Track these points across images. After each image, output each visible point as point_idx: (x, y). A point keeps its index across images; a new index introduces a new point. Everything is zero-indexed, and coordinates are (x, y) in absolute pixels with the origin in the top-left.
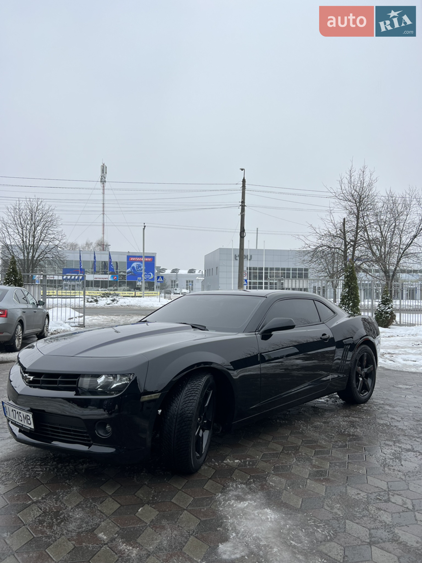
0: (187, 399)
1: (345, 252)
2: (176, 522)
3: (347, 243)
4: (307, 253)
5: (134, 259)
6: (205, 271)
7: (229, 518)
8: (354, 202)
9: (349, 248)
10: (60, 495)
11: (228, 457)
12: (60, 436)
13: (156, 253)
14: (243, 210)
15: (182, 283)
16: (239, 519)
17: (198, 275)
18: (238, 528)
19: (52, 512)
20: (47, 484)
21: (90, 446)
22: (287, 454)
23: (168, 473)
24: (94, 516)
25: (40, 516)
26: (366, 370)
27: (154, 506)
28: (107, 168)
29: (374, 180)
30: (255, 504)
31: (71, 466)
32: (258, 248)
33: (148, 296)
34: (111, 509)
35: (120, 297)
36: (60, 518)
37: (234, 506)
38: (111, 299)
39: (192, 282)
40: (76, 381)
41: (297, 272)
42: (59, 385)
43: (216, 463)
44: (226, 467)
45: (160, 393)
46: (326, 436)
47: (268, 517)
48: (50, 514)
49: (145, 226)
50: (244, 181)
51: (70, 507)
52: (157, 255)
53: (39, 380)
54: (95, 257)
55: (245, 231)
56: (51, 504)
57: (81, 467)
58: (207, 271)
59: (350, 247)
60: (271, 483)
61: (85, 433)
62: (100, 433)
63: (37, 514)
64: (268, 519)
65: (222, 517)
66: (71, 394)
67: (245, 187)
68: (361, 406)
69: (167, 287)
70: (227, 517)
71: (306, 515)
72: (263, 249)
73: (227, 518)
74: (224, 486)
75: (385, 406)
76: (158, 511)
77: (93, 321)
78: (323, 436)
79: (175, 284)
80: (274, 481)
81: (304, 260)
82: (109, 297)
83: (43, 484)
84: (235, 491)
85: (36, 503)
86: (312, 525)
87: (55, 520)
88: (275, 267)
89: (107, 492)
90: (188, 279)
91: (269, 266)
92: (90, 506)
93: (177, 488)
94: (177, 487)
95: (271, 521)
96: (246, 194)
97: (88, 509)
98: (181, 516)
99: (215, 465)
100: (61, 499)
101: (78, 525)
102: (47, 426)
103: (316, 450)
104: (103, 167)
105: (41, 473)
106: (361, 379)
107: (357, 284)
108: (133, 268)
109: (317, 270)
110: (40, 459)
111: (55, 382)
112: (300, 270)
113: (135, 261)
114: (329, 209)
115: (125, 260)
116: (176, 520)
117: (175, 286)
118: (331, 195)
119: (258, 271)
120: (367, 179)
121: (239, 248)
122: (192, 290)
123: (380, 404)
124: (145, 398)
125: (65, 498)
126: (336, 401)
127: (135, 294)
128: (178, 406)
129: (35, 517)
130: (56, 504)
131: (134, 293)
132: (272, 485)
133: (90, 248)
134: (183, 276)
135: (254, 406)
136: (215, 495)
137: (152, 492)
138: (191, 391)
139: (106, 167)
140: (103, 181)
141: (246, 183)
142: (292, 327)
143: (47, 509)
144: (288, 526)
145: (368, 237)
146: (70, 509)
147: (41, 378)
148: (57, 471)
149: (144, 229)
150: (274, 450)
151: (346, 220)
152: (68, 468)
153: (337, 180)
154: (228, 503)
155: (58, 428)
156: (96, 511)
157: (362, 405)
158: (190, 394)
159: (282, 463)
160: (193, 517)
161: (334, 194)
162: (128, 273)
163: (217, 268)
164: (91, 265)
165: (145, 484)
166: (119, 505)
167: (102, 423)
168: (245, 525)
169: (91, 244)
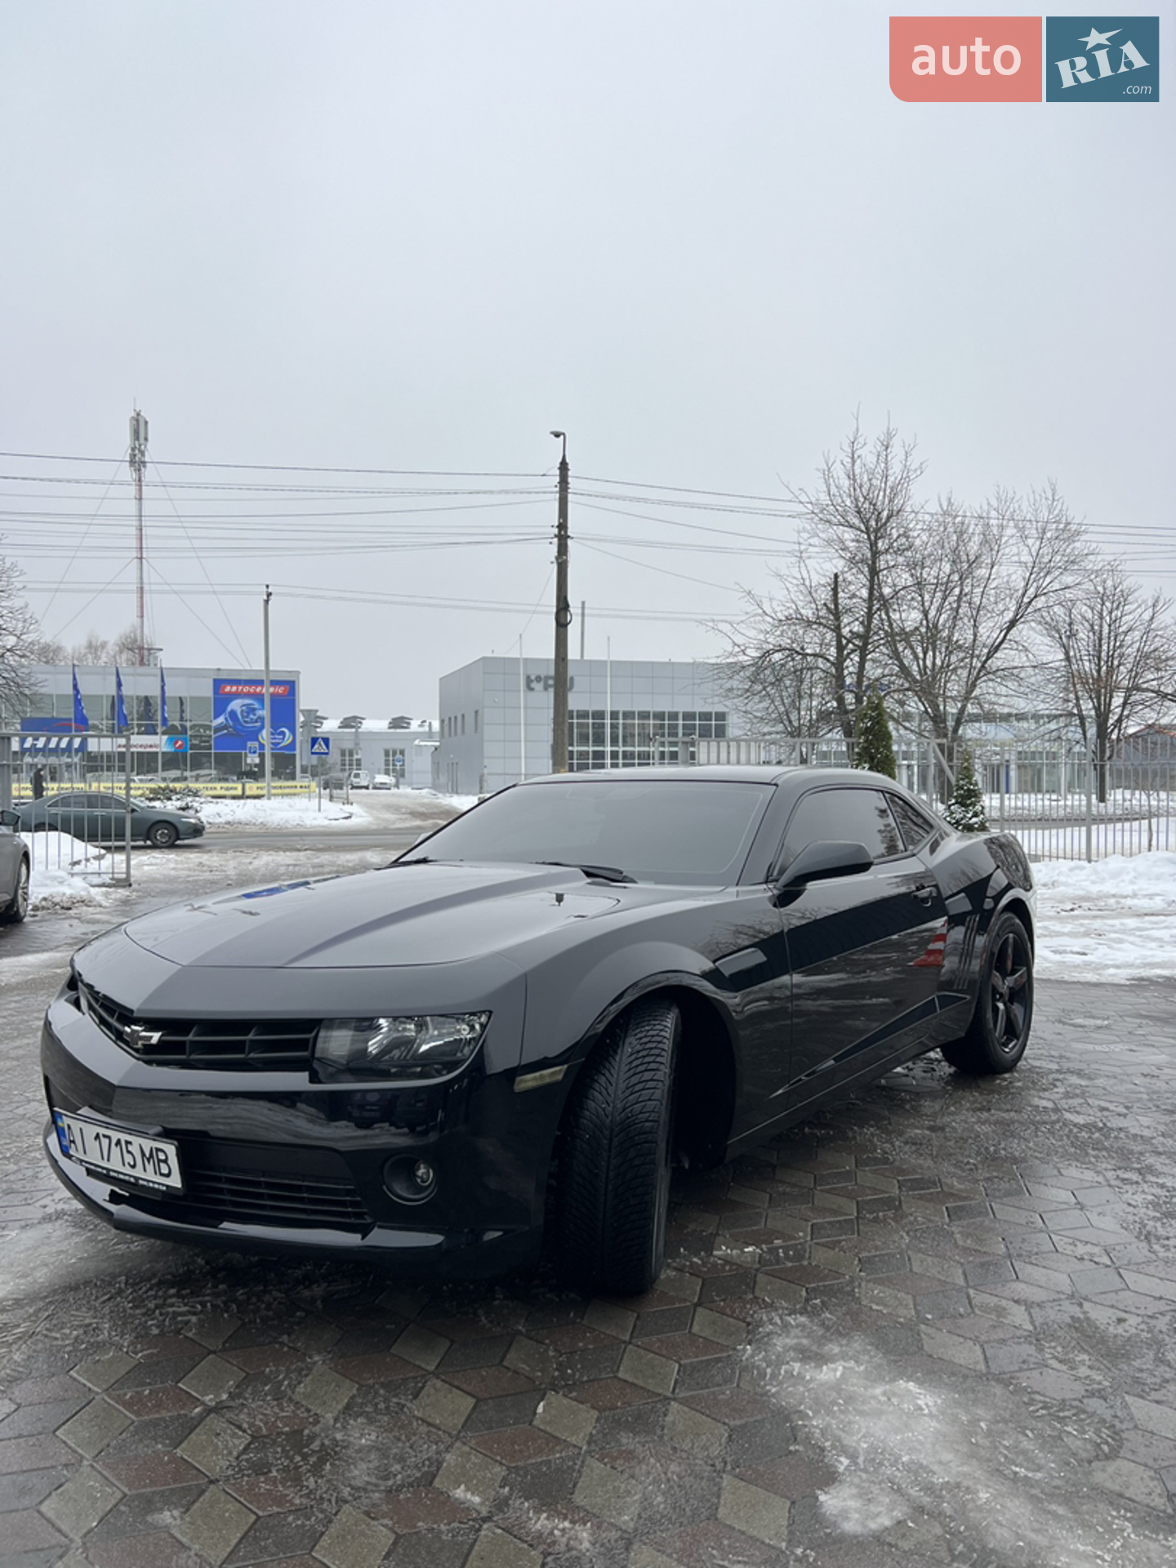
0: (634, 1080)
1: (839, 664)
2: (661, 1437)
3: (844, 642)
4: (737, 668)
5: (234, 689)
6: (442, 722)
7: (811, 1414)
8: (863, 528)
9: (849, 654)
10: (281, 1383)
11: (719, 1239)
12: (263, 1207)
13: (298, 672)
14: (563, 550)
15: (371, 756)
16: (842, 1417)
17: (417, 735)
18: (850, 1441)
19: (279, 1434)
20: (224, 1350)
21: (365, 1231)
22: (876, 1220)
23: (572, 1295)
24: (414, 1439)
25: (246, 1449)
26: (1010, 981)
27: (574, 1394)
28: (149, 425)
29: (915, 470)
30: (862, 1368)
31: (275, 1294)
32: (585, 658)
33: (283, 795)
34: (453, 1414)
35: (202, 800)
36: (313, 1451)
37: (808, 1378)
38: (179, 804)
39: (402, 752)
40: (307, 1040)
41: (697, 722)
42: (252, 1055)
43: (695, 1260)
44: (727, 1268)
45: (565, 1066)
46: (955, 1166)
47: (920, 1402)
48: (275, 1442)
49: (269, 595)
50: (564, 467)
51: (329, 1416)
52: (301, 676)
53: (184, 1043)
54: (119, 685)
55: (571, 609)
56: (261, 1411)
57: (306, 1293)
58: (446, 722)
59: (853, 651)
60: (875, 1307)
61: (349, 1193)
62: (400, 1191)
63: (235, 1446)
64: (922, 1409)
65: (784, 1416)
66: (297, 1081)
67: (567, 483)
68: (1005, 1080)
69: (330, 768)
70: (801, 1411)
71: (1015, 1390)
72: (605, 658)
73: (803, 1415)
74: (749, 1324)
75: (1066, 1076)
76: (593, 1407)
77: (146, 868)
78: (946, 1167)
79: (351, 760)
80: (875, 1296)
81: (731, 690)
82: (169, 799)
83: (214, 1352)
84: (787, 1336)
85: (218, 1409)
86: (1043, 1416)
87: (298, 1458)
88: (637, 709)
89: (417, 1363)
90: (390, 746)
91: (621, 708)
92: (387, 1408)
93: (616, 1338)
94: (614, 1334)
95: (931, 1415)
96: (570, 505)
97: (386, 1419)
98: (669, 1419)
99: (691, 1262)
100: (289, 1392)
101: (377, 1468)
102: (219, 1179)
103: (948, 1205)
104: (137, 421)
105: (194, 1319)
106: (1001, 1006)
107: (891, 752)
108: (233, 714)
109: (756, 717)
110: (169, 1277)
111: (238, 1047)
112: (706, 716)
113: (237, 695)
114: (796, 547)
115: (207, 691)
116: (659, 1432)
117: (351, 765)
118: (801, 509)
119: (591, 721)
120: (896, 469)
121: (552, 656)
122: (403, 775)
123: (1051, 1072)
124: (526, 1081)
125: (301, 1389)
126: (934, 1070)
127: (243, 789)
128: (610, 1100)
129: (235, 1454)
130: (282, 1410)
131: (239, 786)
132: (881, 1311)
133: (100, 658)
134: (373, 735)
135: (780, 1092)
136: (735, 1349)
137: (551, 1353)
138: (644, 1057)
139: (146, 422)
140: (137, 462)
141: (570, 473)
142: (863, 867)
143: (260, 1428)
144: (983, 1424)
145: (891, 625)
146: (332, 1422)
147: (187, 1035)
148: (239, 1312)
149: (267, 602)
150: (835, 1213)
151: (840, 578)
152: (267, 1298)
153: (818, 470)
154: (786, 1372)
155: (258, 1184)
156: (410, 1423)
157: (1007, 1075)
158: (642, 1064)
159: (876, 1248)
160: (704, 1417)
161: (809, 506)
162: (217, 730)
163: (476, 712)
164: (106, 709)
165: (520, 1333)
166: (471, 1401)
167: (404, 1163)
168: (864, 1430)
169: (104, 645)
